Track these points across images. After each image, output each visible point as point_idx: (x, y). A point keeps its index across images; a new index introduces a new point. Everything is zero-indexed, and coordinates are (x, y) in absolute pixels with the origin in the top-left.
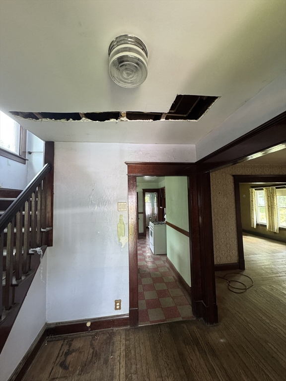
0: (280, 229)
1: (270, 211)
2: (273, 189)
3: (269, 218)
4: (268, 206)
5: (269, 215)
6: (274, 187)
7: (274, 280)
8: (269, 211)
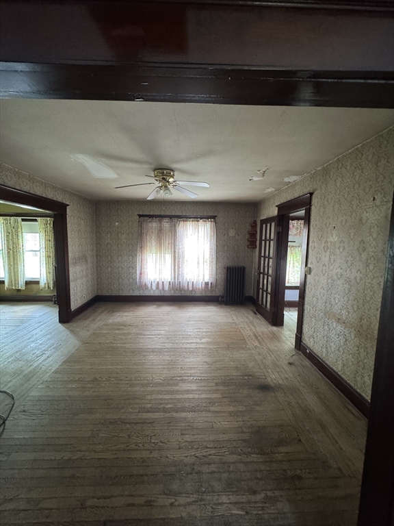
0: (27, 283)
1: (12, 257)
2: (16, 221)
3: (9, 269)
4: (8, 248)
5: (9, 264)
6: (19, 219)
7: (44, 368)
8: (9, 257)
